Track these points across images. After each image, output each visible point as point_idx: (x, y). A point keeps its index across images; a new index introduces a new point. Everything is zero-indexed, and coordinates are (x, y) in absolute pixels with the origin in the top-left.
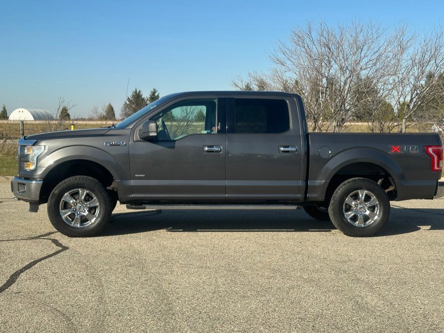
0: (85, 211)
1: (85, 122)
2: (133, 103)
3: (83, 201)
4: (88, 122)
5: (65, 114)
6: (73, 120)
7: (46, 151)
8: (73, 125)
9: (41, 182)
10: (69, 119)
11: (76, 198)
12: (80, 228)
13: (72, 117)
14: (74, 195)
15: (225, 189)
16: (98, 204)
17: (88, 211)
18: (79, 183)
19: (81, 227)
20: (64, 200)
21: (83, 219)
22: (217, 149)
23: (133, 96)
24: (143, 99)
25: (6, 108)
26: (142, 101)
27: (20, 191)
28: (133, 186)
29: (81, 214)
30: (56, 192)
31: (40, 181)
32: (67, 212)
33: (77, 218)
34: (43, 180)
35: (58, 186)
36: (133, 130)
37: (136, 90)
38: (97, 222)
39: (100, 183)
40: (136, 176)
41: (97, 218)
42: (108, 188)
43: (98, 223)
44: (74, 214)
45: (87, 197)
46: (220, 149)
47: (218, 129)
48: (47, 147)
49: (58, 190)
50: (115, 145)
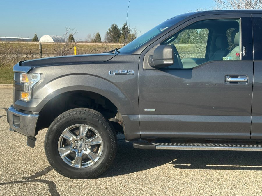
0: (87, 149)
1: (83, 44)
2: (112, 32)
3: (84, 138)
4: (85, 44)
5: (71, 39)
6: (76, 42)
7: (42, 81)
8: (76, 46)
9: (37, 116)
10: (74, 42)
11: (77, 133)
12: (81, 169)
13: (75, 41)
14: (74, 131)
15: (250, 127)
16: (101, 142)
17: (90, 149)
18: (80, 117)
19: (83, 167)
20: (62, 137)
21: (84, 157)
22: (242, 80)
23: (112, 28)
24: (118, 29)
25: (37, 35)
26: (118, 30)
27: (15, 124)
28: (142, 121)
29: (82, 153)
30: (54, 128)
31: (36, 114)
32: (67, 151)
33: (78, 157)
34: (39, 114)
35: (56, 120)
36: (142, 56)
37: (114, 24)
38: (100, 162)
39: (104, 118)
40: (146, 110)
41: (100, 158)
42: (111, 120)
43: (101, 164)
44: (75, 152)
45: (89, 133)
46: (246, 80)
47: (242, 54)
48: (43, 76)
49: (56, 126)
50: (121, 74)
